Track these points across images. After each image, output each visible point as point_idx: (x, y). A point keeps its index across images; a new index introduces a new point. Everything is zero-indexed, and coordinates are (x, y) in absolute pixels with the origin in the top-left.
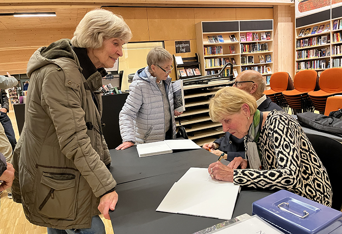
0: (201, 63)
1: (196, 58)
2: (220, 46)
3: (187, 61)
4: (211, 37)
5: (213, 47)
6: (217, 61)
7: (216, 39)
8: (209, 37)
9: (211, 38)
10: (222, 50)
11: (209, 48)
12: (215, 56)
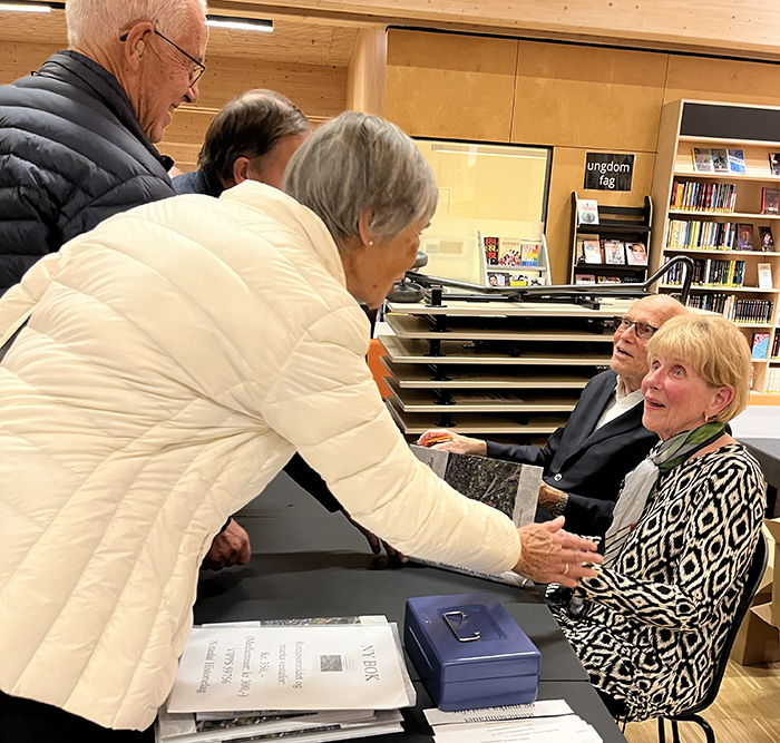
0: (658, 229)
1: (645, 211)
2: (729, 186)
3: (613, 217)
4: (706, 152)
5: (704, 184)
6: (710, 230)
7: (721, 160)
8: (698, 151)
9: (705, 157)
10: (733, 196)
11: (692, 188)
12: (707, 212)
